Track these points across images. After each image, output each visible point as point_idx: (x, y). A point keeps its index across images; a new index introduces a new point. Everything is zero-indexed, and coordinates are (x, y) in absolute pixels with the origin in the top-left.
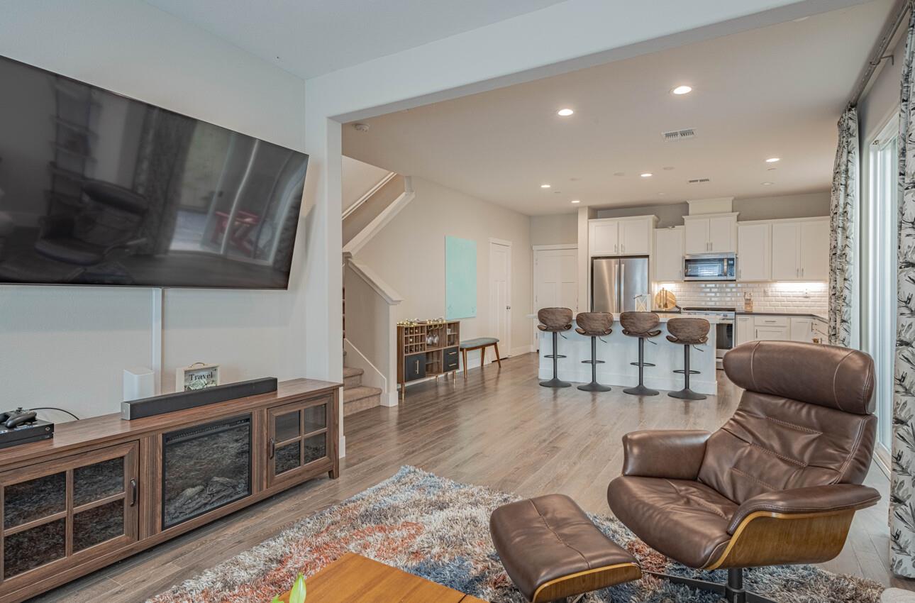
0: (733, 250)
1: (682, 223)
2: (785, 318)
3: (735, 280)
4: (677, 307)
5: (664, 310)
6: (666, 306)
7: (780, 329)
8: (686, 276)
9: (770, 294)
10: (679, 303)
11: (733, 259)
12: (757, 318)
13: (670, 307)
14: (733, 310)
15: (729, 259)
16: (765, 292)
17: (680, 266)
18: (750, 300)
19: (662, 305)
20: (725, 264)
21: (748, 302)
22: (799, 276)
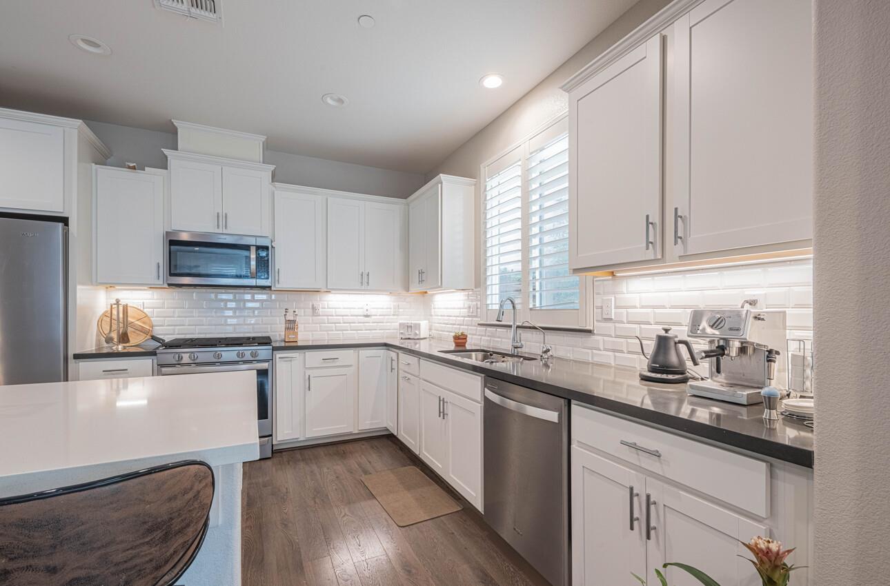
0: (266, 232)
1: (163, 164)
2: (351, 352)
3: (270, 287)
4: (154, 338)
5: (120, 348)
6: (124, 338)
7: (342, 371)
8: (171, 275)
9: (321, 311)
10: (159, 332)
11: (266, 248)
12: (309, 354)
13: (135, 339)
14: (265, 341)
15: (258, 248)
16: (314, 308)
17: (157, 254)
18: (294, 321)
19: (114, 335)
20: (253, 256)
21: (291, 325)
22: (364, 283)
